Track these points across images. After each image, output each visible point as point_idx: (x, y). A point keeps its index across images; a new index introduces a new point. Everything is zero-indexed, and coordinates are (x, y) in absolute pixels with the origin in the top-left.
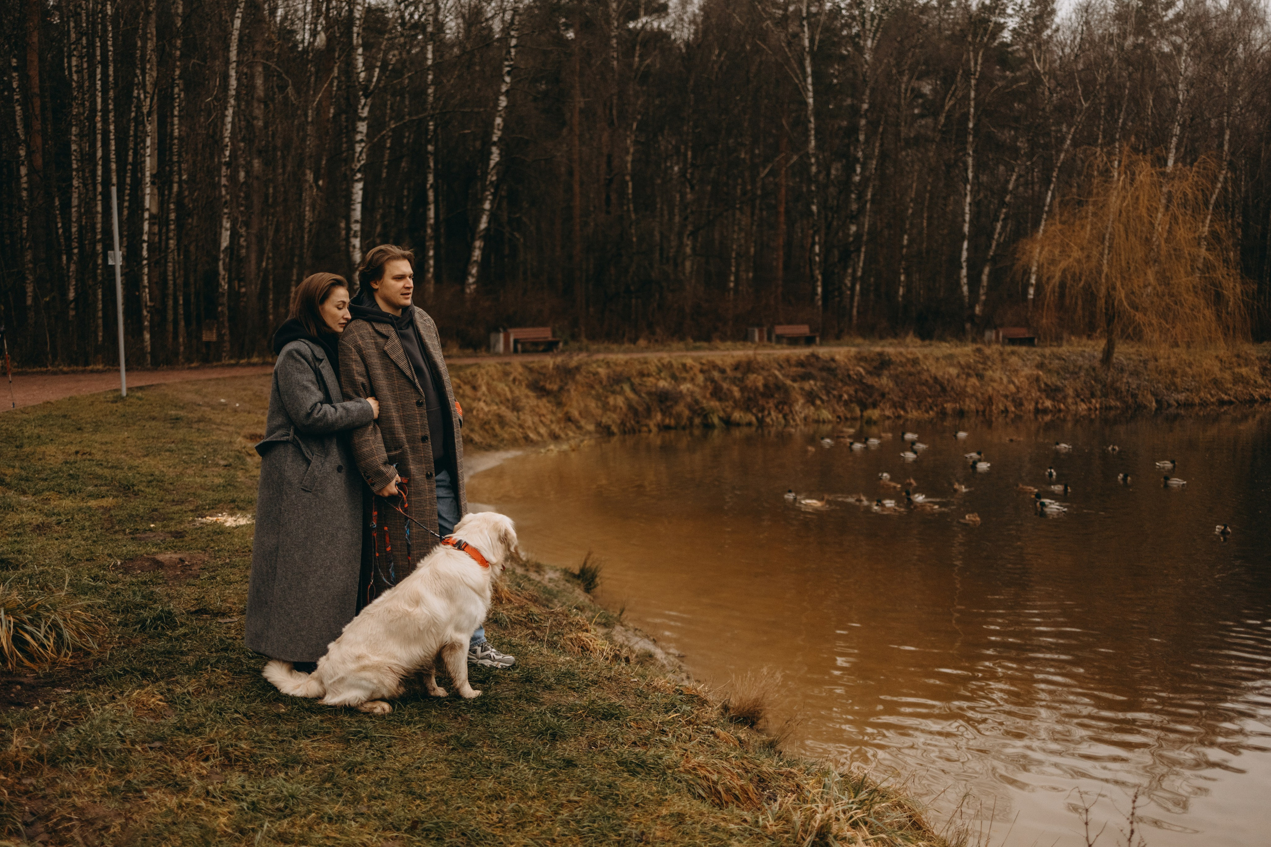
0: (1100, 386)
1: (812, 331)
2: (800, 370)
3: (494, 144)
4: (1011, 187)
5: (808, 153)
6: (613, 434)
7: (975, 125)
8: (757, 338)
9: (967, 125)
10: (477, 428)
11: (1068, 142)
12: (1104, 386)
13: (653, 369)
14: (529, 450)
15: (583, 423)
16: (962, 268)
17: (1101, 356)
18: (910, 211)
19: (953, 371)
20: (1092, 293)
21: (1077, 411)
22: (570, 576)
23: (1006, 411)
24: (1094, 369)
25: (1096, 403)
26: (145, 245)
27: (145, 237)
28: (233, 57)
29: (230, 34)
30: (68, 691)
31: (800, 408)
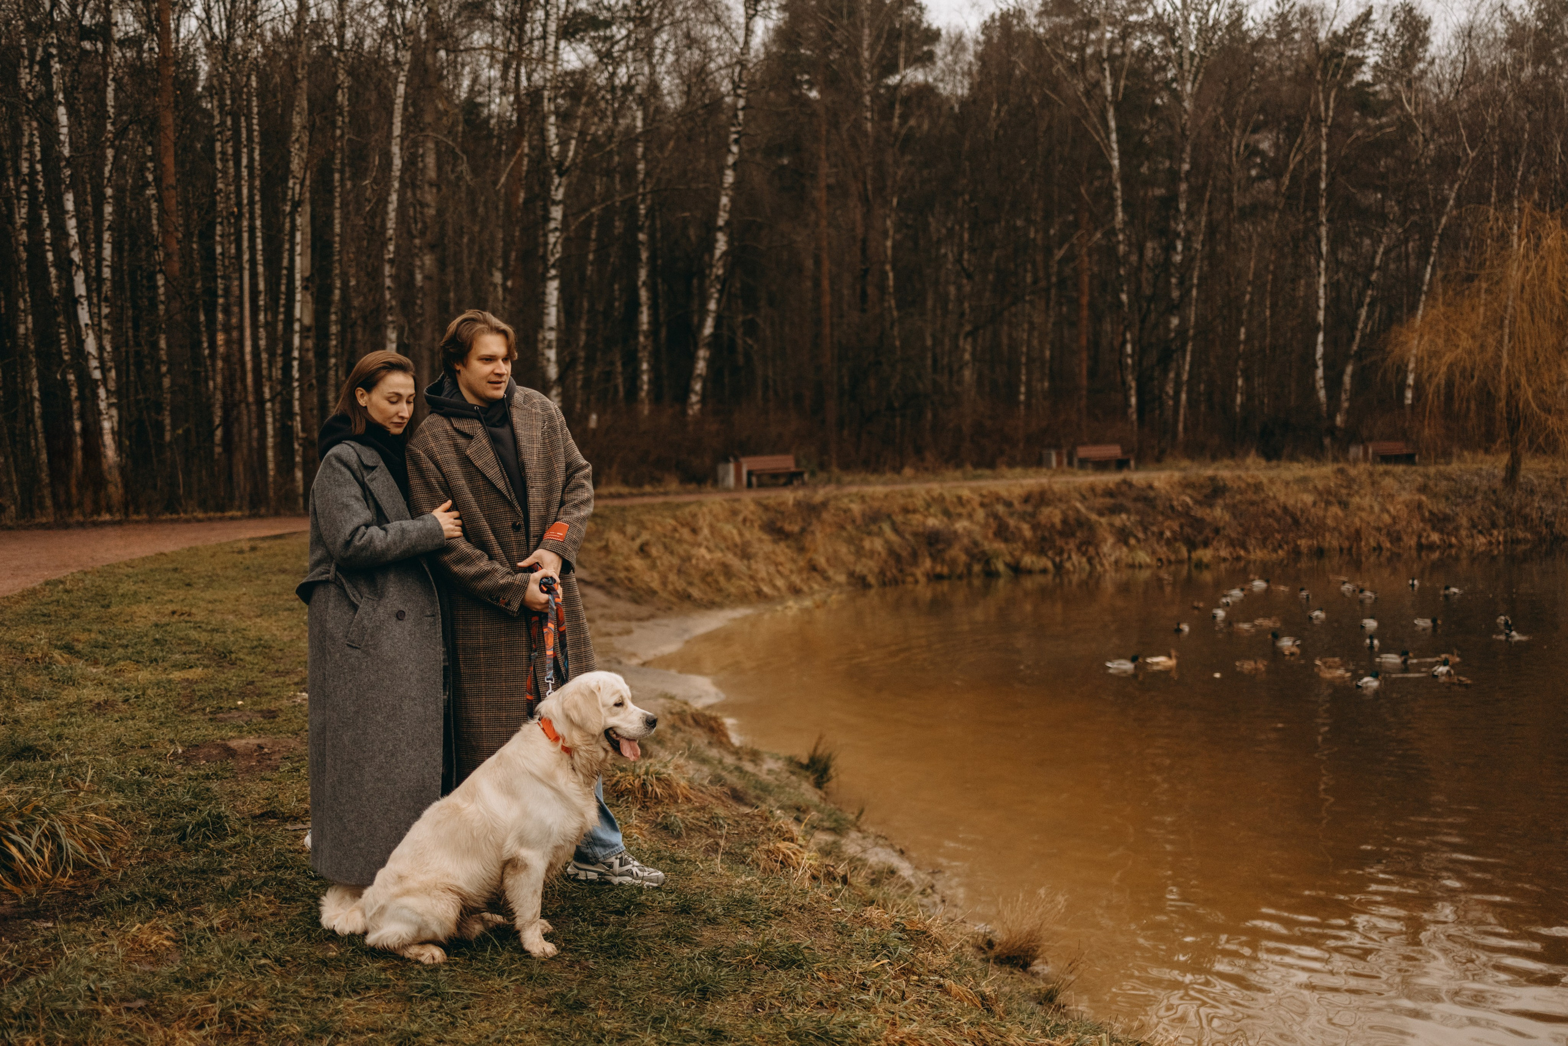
0: (1503, 514)
1: (1124, 452)
2: (1109, 501)
3: (720, 229)
4: (1377, 262)
5: (1114, 228)
6: (870, 586)
7: (1328, 185)
8: (1054, 463)
9: (1318, 184)
10: (696, 581)
11: (1451, 202)
12: (1509, 513)
13: (919, 503)
14: (762, 607)
15: (831, 572)
16: (1316, 367)
17: (1503, 474)
18: (1248, 297)
19: (1308, 498)
20: (1489, 393)
21: (1473, 546)
22: (795, 766)
23: (1379, 548)
24: (1494, 492)
25: (1498, 535)
26: (295, 363)
27: (296, 354)
28: (397, 130)
29: (392, 103)
30: (50, 925)
31: (1110, 549)
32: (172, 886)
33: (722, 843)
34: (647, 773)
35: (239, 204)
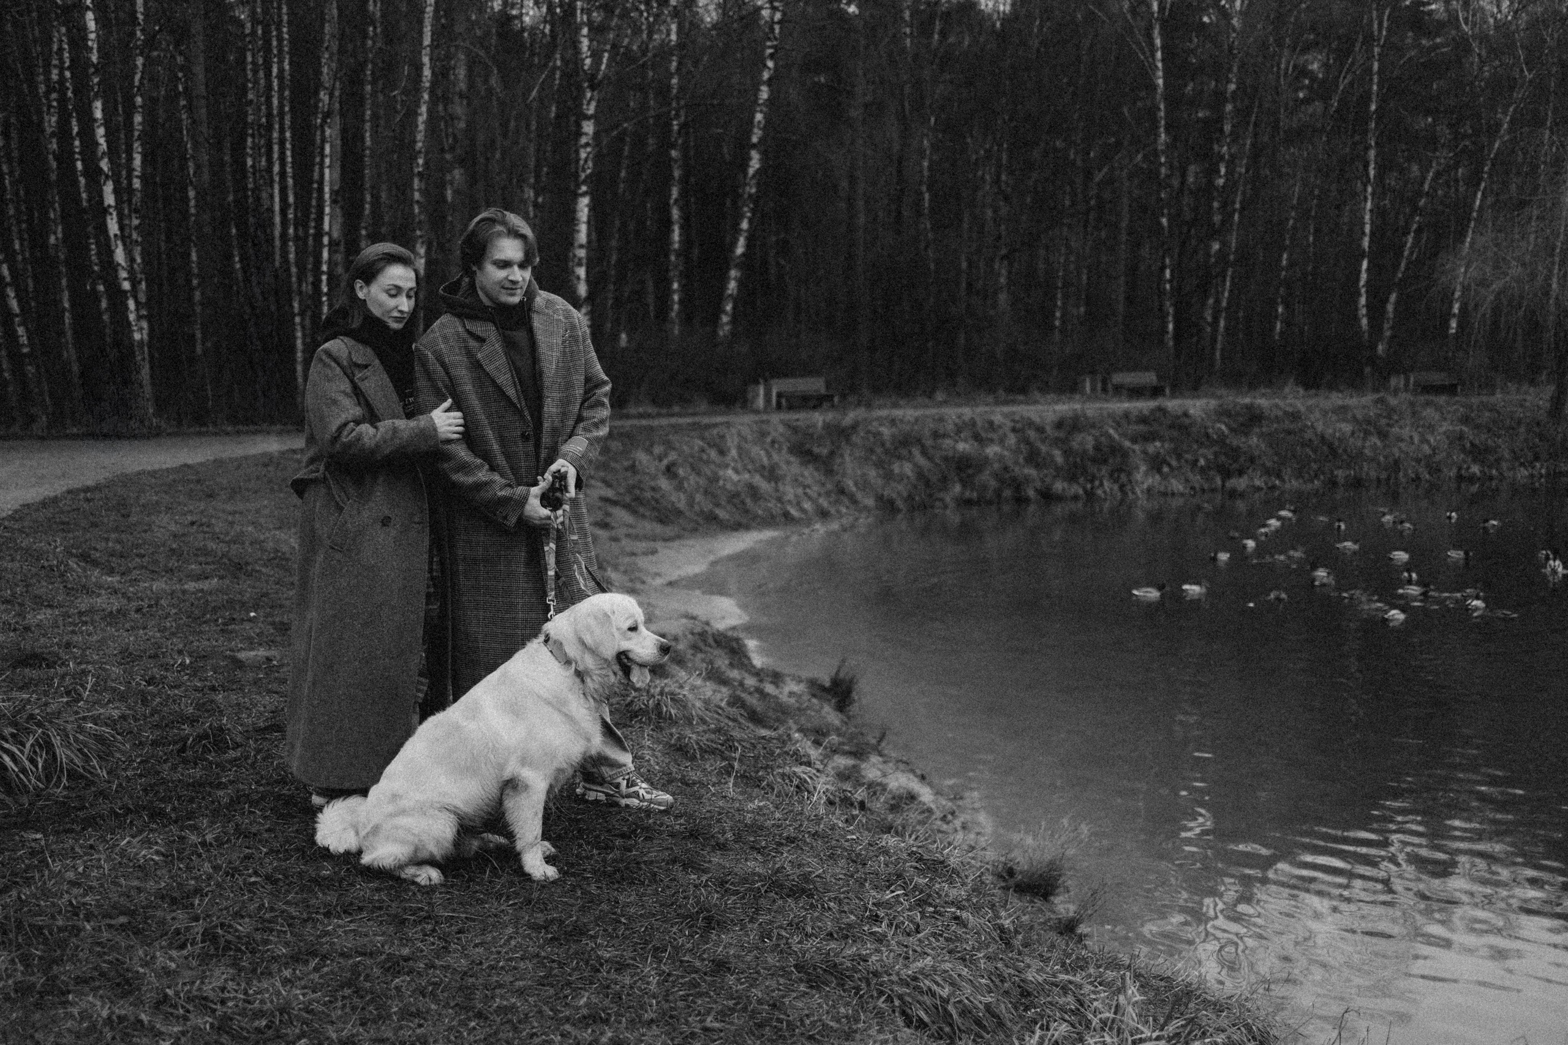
0: (1546, 446)
1: (1159, 379)
2: (1142, 428)
3: (754, 146)
4: (1426, 187)
5: (1156, 150)
6: (899, 511)
7: (1378, 107)
8: (1088, 389)
9: (1368, 106)
10: (723, 502)
11: (1506, 126)
12: (1553, 445)
13: (950, 427)
14: (789, 529)
15: (859, 496)
16: (1360, 295)
17: (1548, 405)
18: (1291, 222)
19: (1347, 428)
20: (1537, 323)
21: (1514, 478)
22: (816, 688)
23: (1417, 479)
24: (1538, 424)
25: (1541, 468)
26: (324, 277)
27: (325, 268)
28: (427, 41)
29: (423, 12)
30: (39, 836)
31: (1143, 479)
32: (167, 799)
33: (736, 765)
34: (661, 693)
35: (269, 115)
